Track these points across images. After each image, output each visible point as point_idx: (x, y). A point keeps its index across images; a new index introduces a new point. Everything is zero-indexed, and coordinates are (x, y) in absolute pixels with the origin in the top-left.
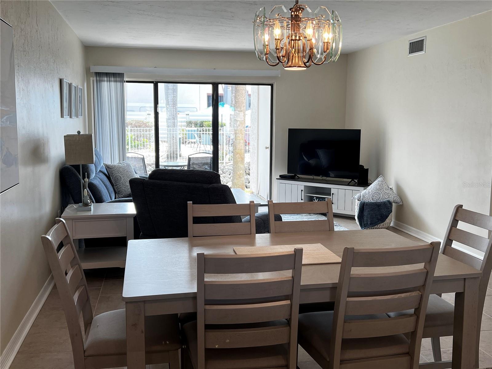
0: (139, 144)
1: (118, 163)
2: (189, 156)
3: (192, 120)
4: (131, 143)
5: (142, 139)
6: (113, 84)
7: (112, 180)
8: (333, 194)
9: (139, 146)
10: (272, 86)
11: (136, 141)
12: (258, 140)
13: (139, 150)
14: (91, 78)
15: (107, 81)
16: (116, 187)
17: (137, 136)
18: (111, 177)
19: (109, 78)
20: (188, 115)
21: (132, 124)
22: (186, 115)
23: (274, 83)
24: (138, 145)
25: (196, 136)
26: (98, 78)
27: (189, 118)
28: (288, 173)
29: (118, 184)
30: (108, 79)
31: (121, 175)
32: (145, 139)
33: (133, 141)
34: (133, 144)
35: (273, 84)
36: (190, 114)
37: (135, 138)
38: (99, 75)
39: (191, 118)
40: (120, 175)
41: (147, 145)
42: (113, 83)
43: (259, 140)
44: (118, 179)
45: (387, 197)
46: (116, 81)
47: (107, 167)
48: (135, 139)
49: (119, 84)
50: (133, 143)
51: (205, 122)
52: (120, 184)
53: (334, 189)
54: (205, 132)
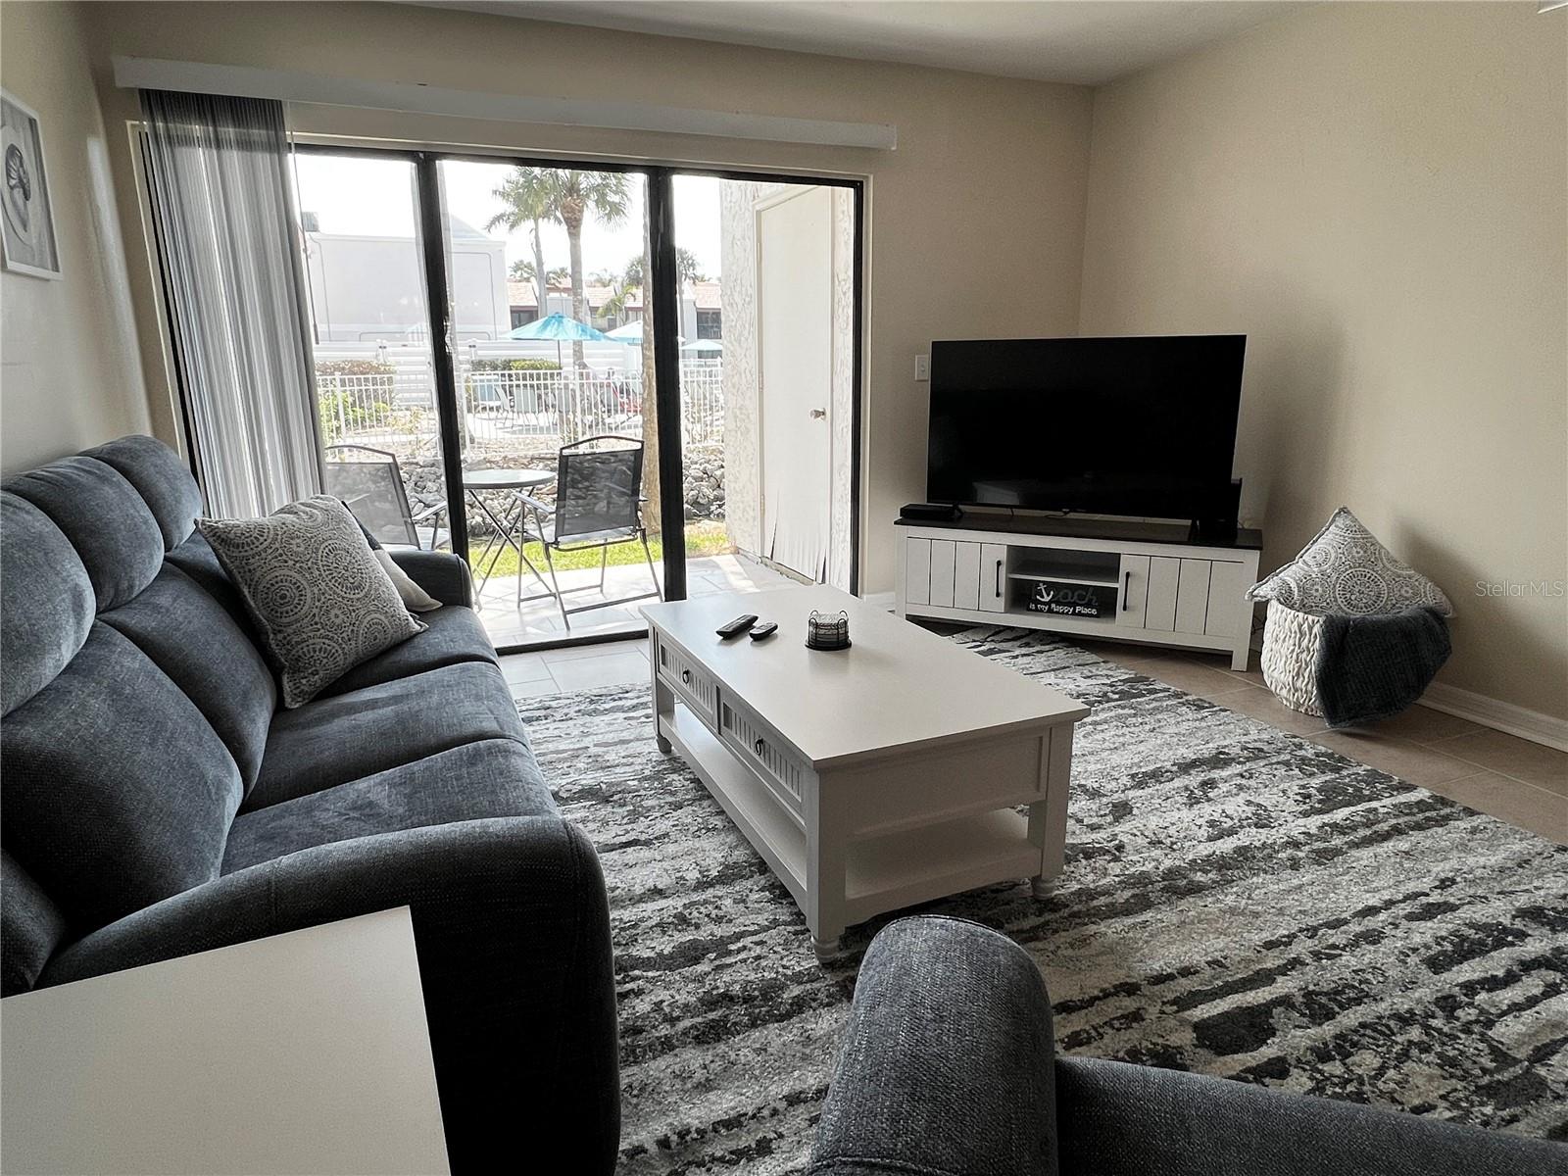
0: (367, 416)
1: (281, 511)
2: (561, 452)
3: (483, 358)
4: (346, 414)
5: (374, 404)
6: (234, 158)
7: (252, 603)
8: (1128, 575)
9: (367, 420)
10: (858, 187)
11: (357, 409)
12: (761, 389)
13: (368, 430)
14: (129, 123)
15: (208, 143)
16: (280, 637)
17: (360, 398)
18: (246, 591)
19: (215, 126)
20: (474, 346)
21: (343, 368)
22: (470, 346)
23: (867, 177)
24: (363, 419)
25: (500, 391)
26: (160, 125)
27: (476, 354)
28: (928, 502)
29: (290, 624)
30: (211, 128)
31: (298, 577)
32: (380, 403)
33: (349, 410)
34: (351, 417)
35: (862, 183)
36: (478, 342)
37: (355, 401)
38: (161, 103)
39: (480, 353)
40: (292, 573)
41: (386, 417)
42: (235, 153)
43: (765, 390)
44: (283, 597)
45: (1407, 592)
46: (245, 145)
47: (218, 538)
48: (353, 405)
49: (263, 159)
50: (351, 413)
51: (515, 361)
52: (297, 621)
53: (1133, 556)
54: (521, 383)
